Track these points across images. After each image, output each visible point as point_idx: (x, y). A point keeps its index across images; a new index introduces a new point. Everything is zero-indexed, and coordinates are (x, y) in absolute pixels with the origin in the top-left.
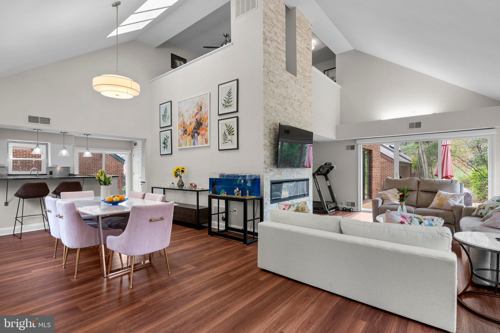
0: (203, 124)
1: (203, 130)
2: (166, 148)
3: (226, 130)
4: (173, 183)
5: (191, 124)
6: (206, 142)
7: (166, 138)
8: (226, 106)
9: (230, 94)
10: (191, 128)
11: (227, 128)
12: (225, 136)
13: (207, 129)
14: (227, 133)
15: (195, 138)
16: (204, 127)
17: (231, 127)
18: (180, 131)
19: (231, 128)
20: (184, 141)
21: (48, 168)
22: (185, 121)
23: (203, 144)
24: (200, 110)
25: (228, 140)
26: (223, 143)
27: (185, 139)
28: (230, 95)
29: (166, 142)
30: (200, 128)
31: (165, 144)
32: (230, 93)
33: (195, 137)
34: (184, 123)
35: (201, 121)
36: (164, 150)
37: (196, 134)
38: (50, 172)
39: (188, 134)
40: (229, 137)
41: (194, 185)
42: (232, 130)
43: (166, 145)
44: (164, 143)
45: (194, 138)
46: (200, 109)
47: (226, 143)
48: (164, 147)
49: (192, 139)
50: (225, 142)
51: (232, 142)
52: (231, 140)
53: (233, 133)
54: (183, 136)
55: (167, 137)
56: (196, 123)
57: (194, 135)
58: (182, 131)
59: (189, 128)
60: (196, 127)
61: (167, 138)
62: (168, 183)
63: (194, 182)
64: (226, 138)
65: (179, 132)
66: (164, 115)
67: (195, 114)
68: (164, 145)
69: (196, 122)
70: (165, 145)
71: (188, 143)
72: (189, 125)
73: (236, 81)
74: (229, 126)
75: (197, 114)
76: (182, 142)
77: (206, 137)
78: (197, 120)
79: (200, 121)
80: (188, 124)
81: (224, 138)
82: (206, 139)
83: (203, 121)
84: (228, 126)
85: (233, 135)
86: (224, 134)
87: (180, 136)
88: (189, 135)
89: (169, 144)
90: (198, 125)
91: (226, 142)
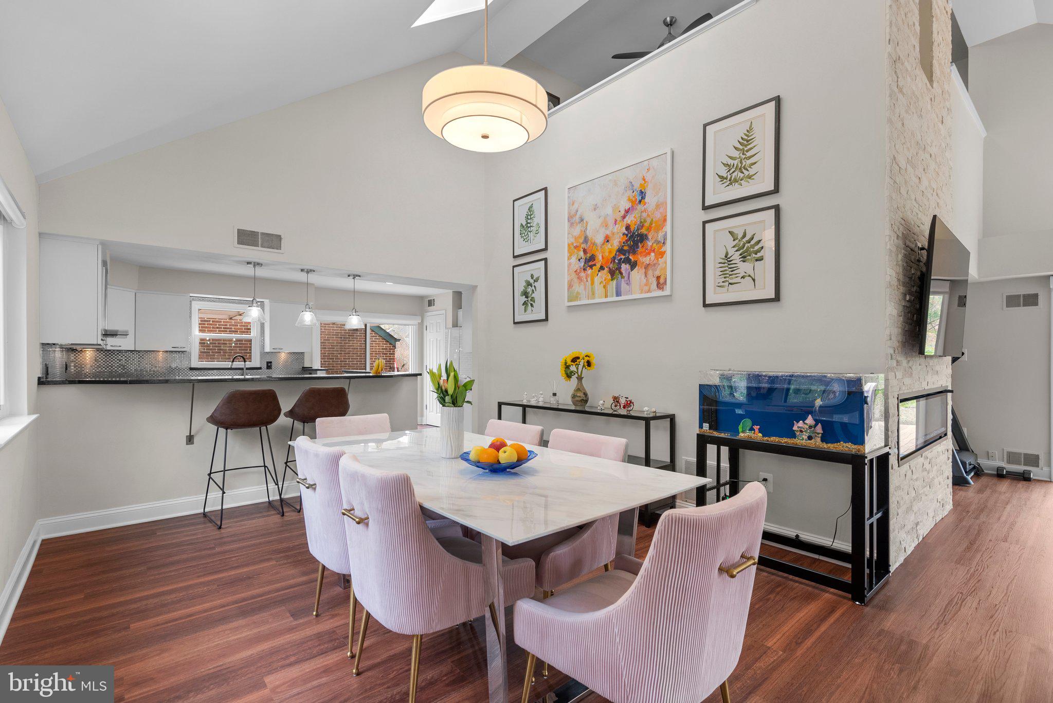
0: (650, 237)
1: (649, 254)
2: (531, 305)
3: (734, 247)
4: (555, 394)
5: (608, 241)
6: (660, 285)
7: (532, 281)
8: (733, 182)
9: (746, 146)
10: (610, 252)
11: (737, 241)
12: (726, 265)
13: (663, 250)
14: (736, 257)
15: (623, 277)
16: (652, 246)
17: (752, 238)
18: (574, 260)
19: (753, 242)
20: (585, 286)
21: (263, 354)
22: (589, 233)
23: (649, 291)
24: (640, 201)
25: (741, 275)
26: (719, 285)
27: (589, 279)
28: (749, 147)
29: (529, 290)
30: (640, 250)
31: (527, 297)
32: (748, 141)
33: (621, 273)
34: (586, 240)
35: (644, 231)
36: (525, 311)
37: (625, 267)
38: (268, 363)
39: (598, 266)
40: (744, 268)
41: (623, 401)
42: (756, 248)
43: (529, 299)
44: (525, 294)
45: (620, 276)
46: (639, 198)
47: (730, 284)
48: (523, 304)
49: (612, 279)
50: (727, 283)
51: (754, 280)
52: (749, 276)
53: (759, 255)
54: (583, 274)
55: (532, 278)
56: (627, 235)
57: (619, 269)
58: (579, 260)
59: (603, 253)
60: (626, 248)
61: (535, 281)
63: (624, 394)
64: (732, 271)
65: (570, 265)
66: (524, 224)
67: (623, 212)
68: (524, 299)
69: (624, 234)
70: (526, 299)
71: (599, 289)
72: (603, 244)
73: (773, 103)
74: (744, 236)
75: (627, 211)
76: (578, 288)
77: (657, 273)
78: (628, 228)
79: (638, 229)
80: (599, 239)
81: (726, 270)
82: (658, 278)
83: (649, 228)
84: (740, 236)
85: (760, 259)
86: (723, 261)
87: (574, 275)
88: (602, 268)
89: (539, 295)
90: (634, 241)
91: (730, 281)
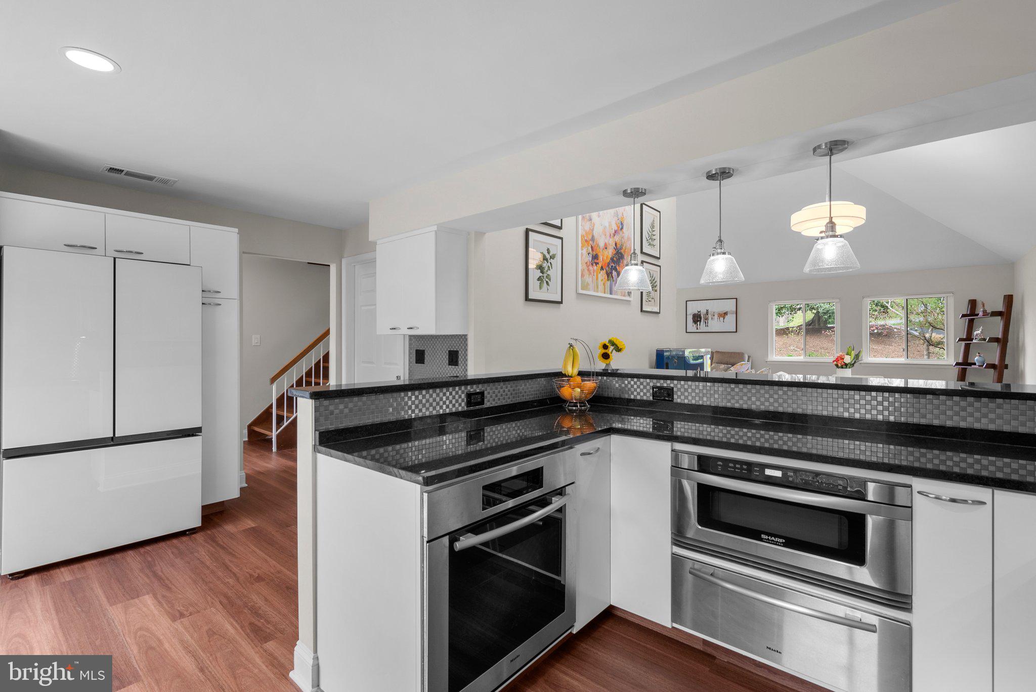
0: (624, 257)
2: (547, 282)
3: (650, 281)
5: (606, 248)
6: (628, 293)
7: (548, 256)
8: (650, 244)
9: (653, 228)
10: (607, 257)
11: (651, 278)
14: (651, 286)
15: (613, 281)
16: (625, 264)
17: (655, 279)
18: (585, 251)
19: (655, 281)
20: (593, 278)
22: (595, 235)
23: (624, 296)
24: (621, 230)
25: (652, 298)
26: (646, 301)
27: (595, 274)
28: (653, 230)
29: (545, 265)
30: (621, 264)
31: (542, 272)
32: (653, 226)
33: (613, 278)
34: (593, 239)
35: (622, 251)
36: (540, 288)
37: (614, 273)
39: (600, 266)
40: (653, 294)
42: (656, 285)
43: (545, 275)
44: (540, 268)
45: (612, 279)
46: (621, 227)
47: (649, 301)
48: (539, 279)
49: (608, 280)
51: (655, 301)
53: (656, 288)
54: (591, 268)
55: (549, 253)
56: (615, 250)
57: (611, 273)
58: (589, 254)
59: (603, 256)
60: (615, 259)
61: (551, 257)
64: (649, 294)
65: (582, 256)
68: (538, 273)
69: (614, 248)
70: (541, 274)
71: (601, 287)
73: (659, 213)
75: (616, 232)
76: (588, 279)
78: (616, 244)
79: (620, 249)
80: (602, 245)
83: (625, 252)
84: (652, 276)
85: (656, 291)
87: (585, 265)
88: (602, 268)
89: (554, 273)
90: (618, 256)
91: (649, 299)
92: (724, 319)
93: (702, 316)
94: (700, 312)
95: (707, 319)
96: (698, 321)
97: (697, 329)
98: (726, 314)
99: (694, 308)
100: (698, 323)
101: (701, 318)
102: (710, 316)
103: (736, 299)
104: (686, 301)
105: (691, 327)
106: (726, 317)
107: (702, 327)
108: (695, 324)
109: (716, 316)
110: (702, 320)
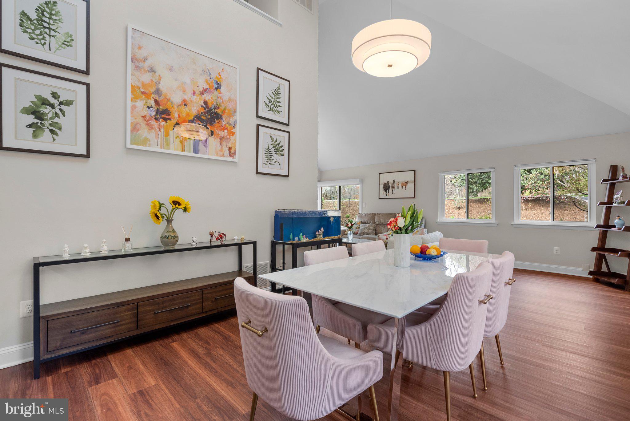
0: (224, 118)
1: (223, 129)
2: (52, 131)
3: (272, 145)
4: (127, 240)
5: (185, 105)
6: (232, 154)
7: (52, 101)
8: (271, 110)
10: (188, 114)
11: (273, 142)
12: (268, 153)
13: (233, 130)
14: (273, 150)
15: (200, 139)
16: (225, 125)
17: (279, 144)
18: (140, 104)
19: (280, 145)
22: (162, 87)
23: (223, 156)
24: (216, 89)
25: (275, 160)
26: (265, 163)
27: (161, 130)
28: (279, 96)
29: (46, 110)
30: (216, 124)
31: (40, 119)
32: (278, 93)
34: (158, 92)
35: (219, 111)
36: (35, 137)
37: (202, 132)
39: (174, 121)
40: (276, 157)
41: (217, 235)
42: (281, 149)
43: (47, 122)
44: (36, 113)
46: (215, 86)
47: (269, 164)
48: (31, 126)
50: (268, 163)
51: (280, 165)
52: (278, 162)
53: (282, 153)
54: (153, 122)
55: (55, 98)
56: (205, 109)
58: (148, 107)
59: (180, 111)
60: (203, 118)
61: (61, 103)
62: (104, 240)
64: (271, 157)
65: (133, 108)
67: (200, 88)
68: (30, 119)
69: (202, 106)
70: (38, 121)
71: (174, 143)
72: (181, 105)
74: (276, 141)
75: (205, 90)
76: (144, 132)
77: (230, 145)
78: (206, 103)
79: (214, 109)
81: (268, 156)
82: (230, 149)
83: (224, 112)
84: (275, 140)
85: (283, 155)
86: (267, 150)
87: (141, 120)
88: (177, 125)
89: (69, 120)
90: (211, 115)
91: (270, 162)
92: (405, 187)
93: (390, 185)
94: (388, 182)
95: (393, 187)
96: (387, 190)
97: (387, 196)
98: (407, 183)
99: (385, 179)
100: (388, 191)
101: (389, 187)
102: (395, 185)
103: (415, 171)
104: (379, 174)
105: (383, 194)
106: (408, 186)
107: (390, 194)
108: (385, 192)
109: (400, 185)
110: (390, 189)
